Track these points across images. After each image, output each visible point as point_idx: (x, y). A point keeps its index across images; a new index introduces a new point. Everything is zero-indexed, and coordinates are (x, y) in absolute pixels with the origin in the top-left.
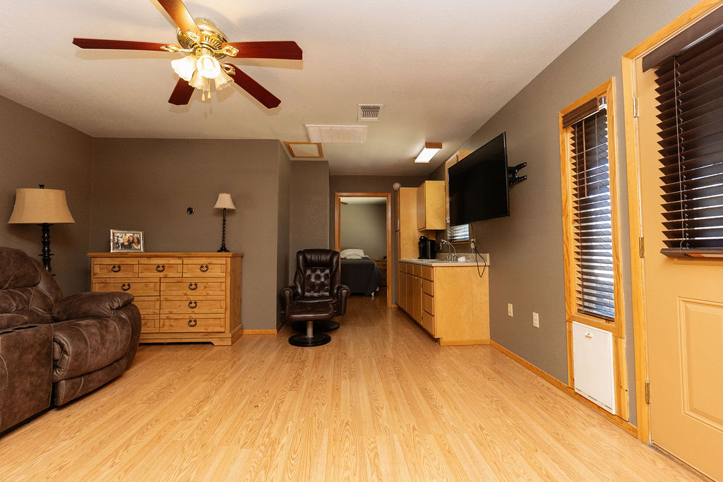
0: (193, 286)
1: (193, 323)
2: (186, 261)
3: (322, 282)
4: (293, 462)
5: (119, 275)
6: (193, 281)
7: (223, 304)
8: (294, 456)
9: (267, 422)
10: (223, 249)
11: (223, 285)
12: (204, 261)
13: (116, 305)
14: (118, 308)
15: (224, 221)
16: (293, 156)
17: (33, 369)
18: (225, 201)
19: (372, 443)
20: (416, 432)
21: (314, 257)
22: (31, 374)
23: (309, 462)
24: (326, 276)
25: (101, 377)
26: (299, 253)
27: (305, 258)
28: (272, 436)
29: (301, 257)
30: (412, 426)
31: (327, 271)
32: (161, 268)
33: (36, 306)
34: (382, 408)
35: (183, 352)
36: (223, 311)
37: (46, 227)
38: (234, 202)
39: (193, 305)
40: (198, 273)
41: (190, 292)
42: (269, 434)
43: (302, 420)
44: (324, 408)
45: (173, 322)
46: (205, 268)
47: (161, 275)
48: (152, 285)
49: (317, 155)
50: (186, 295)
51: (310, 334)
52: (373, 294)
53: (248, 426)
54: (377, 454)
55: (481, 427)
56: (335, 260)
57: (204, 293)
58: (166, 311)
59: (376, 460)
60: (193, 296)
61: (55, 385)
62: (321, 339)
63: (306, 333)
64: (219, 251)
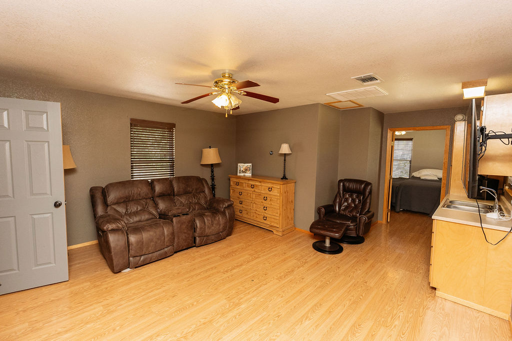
0: (265, 199)
1: (265, 218)
2: (262, 184)
3: (355, 205)
4: (234, 319)
5: (238, 187)
6: (266, 196)
7: (279, 211)
8: (237, 317)
10: (284, 178)
11: (279, 201)
12: (270, 185)
13: (224, 206)
14: (225, 208)
15: (285, 160)
16: (338, 108)
17: (185, 231)
18: (285, 149)
19: (276, 336)
21: (352, 186)
22: (185, 233)
23: (239, 324)
24: (358, 201)
25: (213, 238)
26: (340, 181)
27: (344, 185)
28: (241, 301)
29: (342, 184)
31: (361, 197)
32: (252, 186)
33: (203, 202)
35: (260, 232)
36: (278, 215)
37: (212, 165)
38: (291, 148)
39: (265, 209)
40: (267, 191)
41: (264, 201)
42: (241, 299)
43: (262, 300)
44: (280, 299)
45: (257, 216)
46: (270, 189)
47: (253, 190)
48: (249, 194)
49: (357, 105)
50: (262, 202)
53: (240, 289)
56: (368, 190)
57: (270, 203)
58: (255, 209)
60: (266, 204)
61: (195, 238)
62: (336, 249)
63: (324, 242)
64: (282, 179)
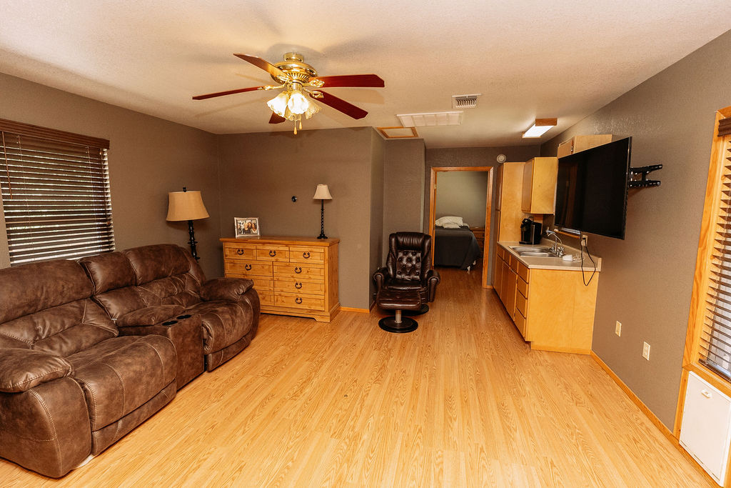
0: (298, 271)
1: (299, 301)
2: (291, 249)
3: (413, 265)
4: (370, 461)
5: (243, 257)
6: (298, 266)
7: (323, 286)
8: (371, 455)
9: (353, 415)
10: (322, 237)
11: (323, 271)
12: (306, 249)
13: (241, 291)
14: (243, 294)
15: (322, 210)
16: (387, 137)
17: (191, 348)
18: (322, 192)
19: (439, 457)
20: (483, 455)
21: (406, 240)
22: (190, 351)
23: (382, 465)
24: (418, 260)
25: (234, 350)
26: (392, 236)
27: (397, 241)
28: (356, 430)
29: (393, 240)
30: (480, 446)
31: (419, 255)
32: (272, 253)
33: (190, 289)
34: (455, 419)
35: (293, 324)
36: (322, 293)
37: (190, 223)
38: (331, 191)
39: (299, 286)
40: (302, 259)
41: (295, 275)
42: (354, 427)
43: (382, 418)
44: (402, 408)
45: (284, 299)
46: (307, 255)
47: (273, 259)
48: (267, 267)
49: (411, 134)
50: (292, 277)
51: (398, 319)
52: (469, 268)
53: (338, 415)
54: (441, 470)
55: (552, 463)
56: (427, 244)
57: (307, 276)
58: (278, 289)
59: (440, 477)
60: (299, 278)
61: (206, 357)
62: (409, 325)
63: (394, 318)
64: (318, 238)
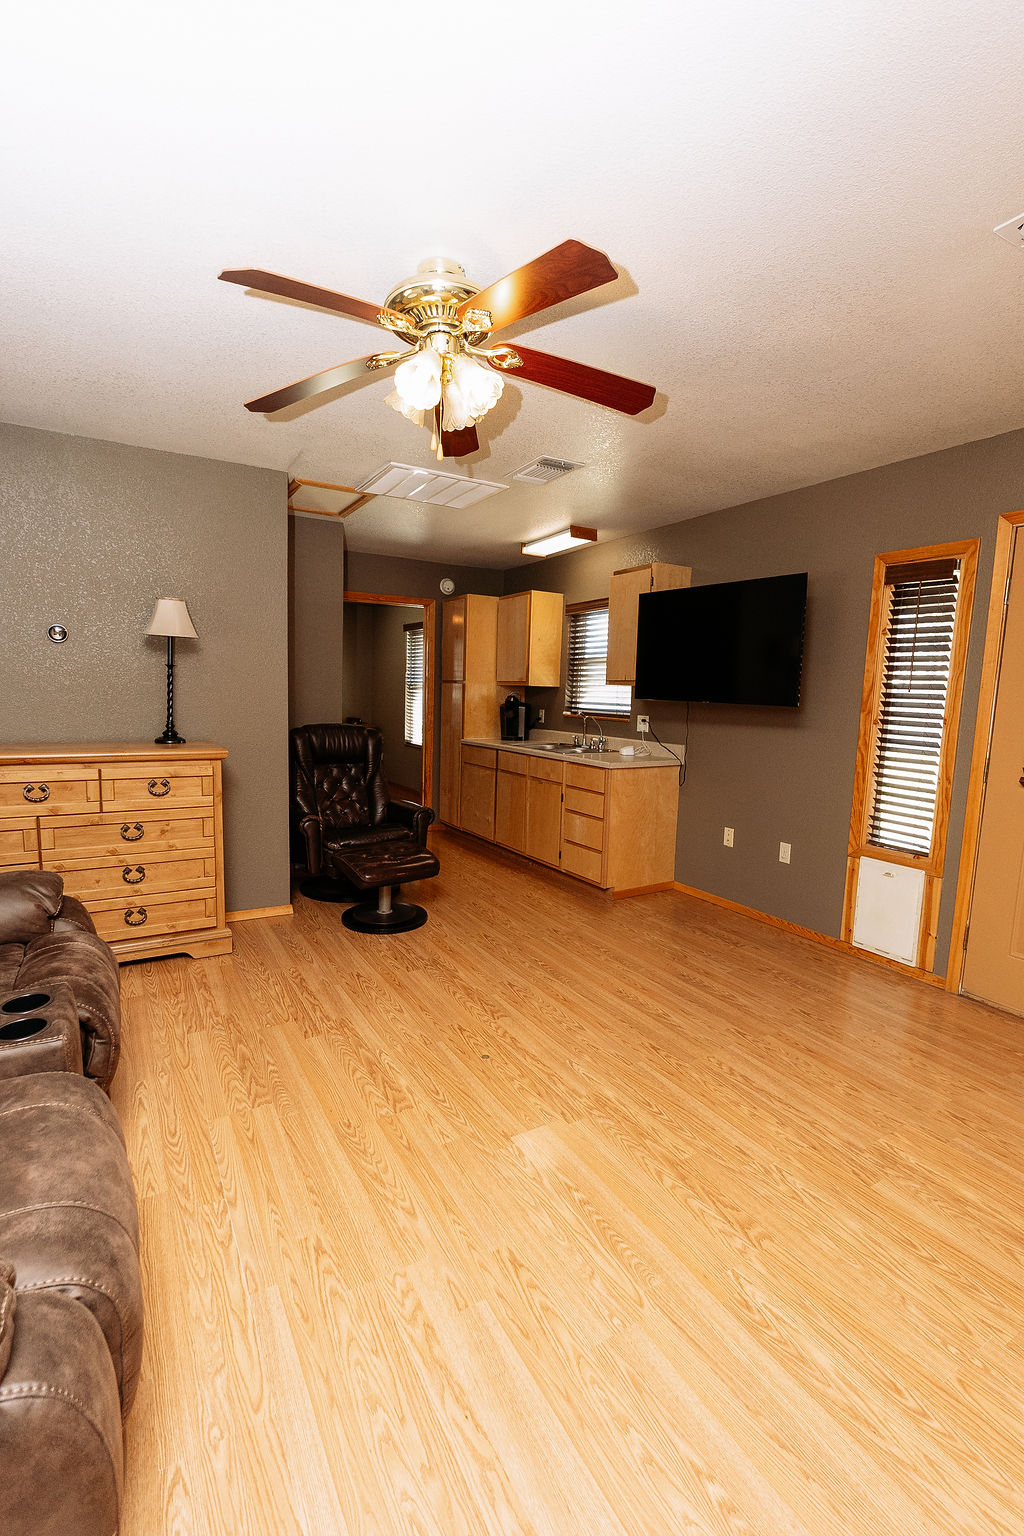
0: (132, 833)
1: (136, 916)
2: (108, 771)
3: (347, 795)
6: (133, 820)
7: (210, 865)
10: (170, 736)
11: (209, 823)
15: (171, 666)
24: (356, 783)
27: (308, 744)
31: (357, 771)
32: (35, 793)
39: (135, 875)
40: (144, 798)
41: (123, 845)
46: (159, 787)
47: (40, 809)
48: (16, 837)
49: (338, 509)
50: (113, 853)
51: (385, 908)
57: (163, 843)
60: (132, 853)
62: (407, 919)
63: (377, 906)
64: (158, 741)
